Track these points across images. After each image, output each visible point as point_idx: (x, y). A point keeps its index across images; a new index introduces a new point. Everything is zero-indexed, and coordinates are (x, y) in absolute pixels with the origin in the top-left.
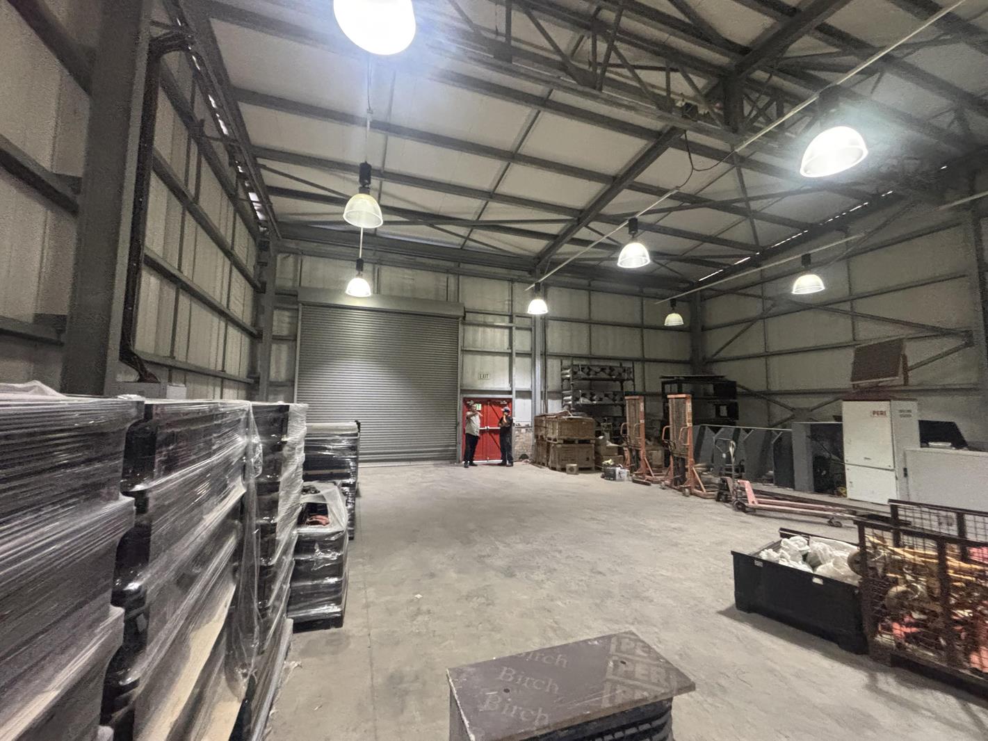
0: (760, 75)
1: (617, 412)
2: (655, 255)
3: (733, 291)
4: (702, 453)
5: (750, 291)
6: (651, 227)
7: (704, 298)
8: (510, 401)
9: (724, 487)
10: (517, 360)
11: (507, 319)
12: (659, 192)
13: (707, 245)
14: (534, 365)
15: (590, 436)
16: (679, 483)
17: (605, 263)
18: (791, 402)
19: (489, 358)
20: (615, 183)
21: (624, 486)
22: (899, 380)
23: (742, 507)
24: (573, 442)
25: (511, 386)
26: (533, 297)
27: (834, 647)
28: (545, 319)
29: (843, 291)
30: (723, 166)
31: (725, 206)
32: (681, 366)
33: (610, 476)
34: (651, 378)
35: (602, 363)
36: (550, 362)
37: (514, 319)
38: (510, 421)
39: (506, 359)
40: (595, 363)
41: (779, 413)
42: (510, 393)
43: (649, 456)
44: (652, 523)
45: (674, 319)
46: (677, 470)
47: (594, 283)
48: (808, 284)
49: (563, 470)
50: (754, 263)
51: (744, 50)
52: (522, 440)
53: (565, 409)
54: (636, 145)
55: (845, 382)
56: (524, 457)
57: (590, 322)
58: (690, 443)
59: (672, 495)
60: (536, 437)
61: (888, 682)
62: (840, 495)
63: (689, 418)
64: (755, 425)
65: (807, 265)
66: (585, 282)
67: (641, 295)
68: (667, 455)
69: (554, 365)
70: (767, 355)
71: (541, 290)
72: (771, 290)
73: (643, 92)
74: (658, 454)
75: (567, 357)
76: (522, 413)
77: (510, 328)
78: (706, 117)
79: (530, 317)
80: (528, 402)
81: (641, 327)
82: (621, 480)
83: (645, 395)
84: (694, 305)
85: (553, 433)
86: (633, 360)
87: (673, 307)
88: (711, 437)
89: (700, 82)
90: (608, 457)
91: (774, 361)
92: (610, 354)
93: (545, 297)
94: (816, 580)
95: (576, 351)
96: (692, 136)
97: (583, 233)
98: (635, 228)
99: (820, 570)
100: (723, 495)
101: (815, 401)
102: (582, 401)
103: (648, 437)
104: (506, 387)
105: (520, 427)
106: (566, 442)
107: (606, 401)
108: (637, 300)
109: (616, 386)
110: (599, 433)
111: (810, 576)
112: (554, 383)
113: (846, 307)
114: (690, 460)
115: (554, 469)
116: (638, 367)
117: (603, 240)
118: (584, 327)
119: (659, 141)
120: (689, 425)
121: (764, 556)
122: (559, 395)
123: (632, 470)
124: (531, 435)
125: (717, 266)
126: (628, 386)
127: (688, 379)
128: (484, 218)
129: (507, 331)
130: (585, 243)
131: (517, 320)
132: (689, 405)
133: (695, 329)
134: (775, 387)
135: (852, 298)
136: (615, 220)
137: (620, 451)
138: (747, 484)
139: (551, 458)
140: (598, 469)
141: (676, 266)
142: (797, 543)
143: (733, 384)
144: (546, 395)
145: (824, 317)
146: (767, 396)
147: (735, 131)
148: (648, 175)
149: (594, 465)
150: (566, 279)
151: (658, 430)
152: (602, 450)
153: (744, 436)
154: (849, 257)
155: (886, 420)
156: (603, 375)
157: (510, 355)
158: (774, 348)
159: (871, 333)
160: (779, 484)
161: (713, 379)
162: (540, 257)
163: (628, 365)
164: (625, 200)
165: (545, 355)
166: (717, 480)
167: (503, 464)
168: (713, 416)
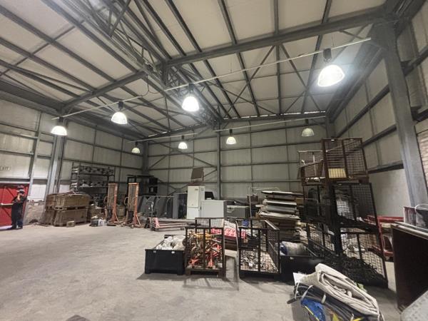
1: (103, 191)
2: (130, 120)
4: (142, 208)
5: (166, 144)
6: (130, 109)
7: (149, 144)
8: (28, 185)
9: (148, 221)
10: (38, 160)
11: (33, 134)
12: (135, 95)
13: (152, 123)
14: (52, 164)
15: (86, 204)
16: (130, 223)
17: (106, 118)
18: (174, 186)
19: (11, 157)
20: (115, 83)
21: (103, 228)
22: (201, 179)
23: (154, 229)
24: (74, 208)
25: (30, 176)
26: (58, 125)
27: (176, 276)
28: (64, 139)
29: (192, 151)
30: (159, 95)
31: (160, 110)
32: (137, 171)
33: (95, 224)
34: (122, 175)
35: (99, 167)
36: (65, 163)
37: (38, 135)
39: (29, 159)
40: (94, 166)
41: (171, 191)
42: (29, 180)
43: (117, 211)
44: (113, 245)
45: (136, 150)
46: (129, 217)
47: (100, 126)
48: (183, 146)
49: (65, 225)
50: (168, 134)
52: (31, 212)
53: (72, 190)
54: (127, 72)
55: (189, 180)
56: (34, 221)
57: (94, 145)
58: (136, 204)
59: (127, 229)
60: (47, 208)
61: (189, 282)
62: (185, 218)
63: (137, 193)
64: (162, 196)
65: (183, 139)
67: (123, 138)
68: (126, 210)
69: (67, 166)
70: (169, 169)
71: (61, 122)
72: (173, 145)
73: (131, 49)
74: (122, 211)
75: (78, 161)
76: (37, 194)
77: (35, 140)
78: (154, 73)
79: (53, 135)
80: (44, 187)
81: (121, 151)
82: (101, 225)
83: (119, 183)
84: (145, 144)
85: (60, 205)
86: (115, 166)
87: (137, 145)
88: (145, 200)
89: (155, 60)
90: (95, 214)
91: (171, 171)
92: (104, 162)
93: (66, 126)
94: (173, 252)
95: (83, 159)
96: (149, 78)
97: (93, 100)
98: (121, 106)
99: (175, 248)
100: (147, 226)
101: (182, 186)
102: (84, 185)
103: (118, 203)
104: (26, 176)
105: (33, 202)
106: (69, 209)
107: (98, 185)
108: (121, 139)
109: (105, 179)
110: (91, 203)
111: (172, 251)
112: (66, 175)
113: (192, 155)
114: (136, 211)
115: (57, 226)
116: (117, 169)
117: (105, 106)
118: (91, 147)
119: (137, 75)
120: (137, 196)
121: (157, 248)
122: (68, 182)
123: (107, 220)
124: (42, 207)
126: (111, 178)
127: (139, 177)
129: (32, 141)
130: (97, 105)
131: (41, 136)
132: (137, 188)
133: (144, 156)
134: (171, 181)
135: (194, 153)
136: (113, 100)
137: (103, 211)
138: (156, 219)
139: (57, 218)
140: (89, 222)
141: (140, 129)
142: (169, 240)
143: (157, 179)
144: (58, 183)
145: (187, 157)
146: (168, 184)
147: (165, 84)
148: (130, 86)
149: (88, 220)
150: (83, 120)
151: (122, 199)
152: (92, 211)
153: (158, 199)
154: (195, 139)
155: (197, 192)
156: (98, 172)
157: (32, 157)
158: (171, 166)
159: (198, 164)
160: (168, 218)
161: (149, 177)
162: (65, 104)
163: (113, 168)
164: (118, 92)
165: (62, 159)
166: (146, 219)
167: (14, 228)
168: (148, 192)
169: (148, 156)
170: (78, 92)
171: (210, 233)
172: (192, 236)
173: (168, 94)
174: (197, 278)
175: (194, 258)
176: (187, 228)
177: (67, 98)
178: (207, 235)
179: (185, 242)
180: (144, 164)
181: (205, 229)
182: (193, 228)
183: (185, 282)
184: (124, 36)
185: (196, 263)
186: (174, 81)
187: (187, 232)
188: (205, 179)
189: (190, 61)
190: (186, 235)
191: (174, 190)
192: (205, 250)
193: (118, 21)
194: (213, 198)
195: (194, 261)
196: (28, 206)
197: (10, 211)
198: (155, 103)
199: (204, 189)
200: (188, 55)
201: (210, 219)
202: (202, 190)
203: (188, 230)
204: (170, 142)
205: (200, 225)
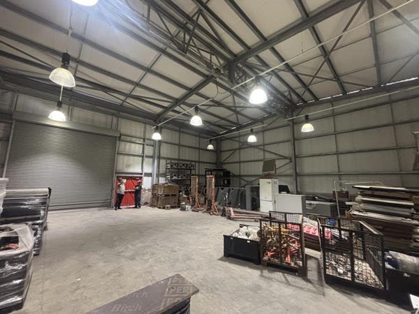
0: (240, 65)
1: (188, 182)
2: (204, 121)
3: (230, 139)
4: (218, 198)
5: (236, 139)
6: (203, 111)
7: (221, 140)
8: (141, 178)
9: (224, 210)
10: (146, 159)
11: (142, 140)
12: (207, 98)
13: (223, 121)
14: (154, 162)
15: (177, 193)
16: (209, 210)
17: (186, 122)
18: (246, 178)
19: (131, 157)
20: (192, 91)
21: (189, 213)
22: (274, 172)
23: (229, 218)
24: (169, 196)
25: (142, 171)
26: (155, 132)
27: (252, 264)
28: (160, 141)
29: (261, 143)
30: (228, 93)
31: (229, 108)
32: (211, 165)
33: (183, 209)
34: (201, 169)
35: (184, 162)
36: (161, 161)
37: (145, 140)
38: (141, 188)
39: (141, 159)
40: (181, 162)
41: (243, 183)
42: (142, 174)
43: (199, 200)
44: (198, 228)
45: (210, 147)
46: (208, 205)
47: (182, 130)
48: (252, 139)
49: (164, 208)
50: (238, 129)
51: (235, 56)
52: (146, 196)
53: (167, 181)
54: (199, 79)
55: (261, 173)
56: (146, 203)
57: (179, 145)
58: (213, 194)
59: (206, 215)
60: (153, 194)
61: (266, 273)
62: (259, 211)
63: (213, 184)
64: (235, 188)
65: (252, 132)
66: (178, 128)
67: (199, 136)
68: (206, 199)
69: (163, 162)
70: (240, 162)
71: (158, 129)
72: (242, 139)
73: (201, 58)
74: (202, 199)
75: (169, 159)
76: (147, 183)
77: (143, 145)
78: (223, 74)
79: (153, 140)
80: (150, 178)
81: (199, 149)
82: (188, 211)
83: (199, 176)
84: (218, 142)
85: (160, 192)
86: (195, 162)
87: (210, 142)
88: (221, 191)
89: (222, 62)
90: (183, 201)
91: (242, 164)
92: (187, 158)
93: (161, 133)
94: (248, 242)
95: (173, 157)
96: (218, 80)
97: (177, 108)
98: (197, 110)
99: (250, 238)
100: (224, 214)
101: (253, 179)
102: (174, 178)
103: (199, 192)
104: (140, 171)
105: (145, 190)
106: (166, 196)
107: (184, 178)
108: (198, 138)
109: (188, 172)
110: (180, 192)
111: (247, 240)
112: (162, 170)
113: (262, 147)
114: (213, 201)
115: (160, 208)
116: (197, 164)
117: (185, 112)
118: (177, 147)
119: (208, 79)
120: (213, 187)
121: (234, 235)
122: (164, 175)
123: (192, 206)
124: (150, 193)
125: (226, 129)
126: (193, 172)
127: (214, 170)
128: (133, 93)
129: (142, 146)
130: (179, 113)
131: (147, 141)
132: (214, 179)
133: (218, 151)
134: (242, 174)
135: (264, 145)
136: (190, 106)
137: (188, 199)
138: (231, 209)
139: (159, 203)
140: (179, 207)
141: (212, 127)
142: (244, 229)
143: (229, 172)
144: (158, 175)
145: (256, 150)
146: (240, 176)
147: (232, 82)
148: (202, 91)
149: (177, 205)
150: (170, 126)
151: (202, 190)
152: (181, 199)
153: (231, 191)
154: (264, 131)
155: (271, 185)
156: (183, 167)
157: (143, 157)
158: (242, 160)
159: (269, 156)
160: (241, 209)
161: (222, 170)
162: (159, 115)
163: (193, 163)
164: (194, 98)
165: (159, 158)
166: (222, 208)
167: (136, 207)
168: (222, 184)
169: (221, 152)
170: (166, 104)
171: (286, 228)
172: (266, 229)
173: (236, 90)
174: (274, 271)
175: (269, 251)
176: (261, 220)
177: (159, 110)
178: (283, 230)
179: (260, 233)
180: (217, 158)
181: (280, 223)
182: (267, 221)
183: (262, 272)
184: (195, 49)
185: (272, 256)
186: (240, 77)
187: (261, 224)
188: (278, 171)
189: (255, 54)
190: (261, 227)
191: (246, 183)
192: (281, 245)
193: (191, 39)
194: (288, 192)
195: (269, 254)
196: (143, 192)
197: (133, 195)
198: (224, 102)
199: (278, 182)
200: (252, 48)
201: (286, 214)
202: (275, 183)
203: (262, 222)
204: (239, 136)
205: (275, 219)
